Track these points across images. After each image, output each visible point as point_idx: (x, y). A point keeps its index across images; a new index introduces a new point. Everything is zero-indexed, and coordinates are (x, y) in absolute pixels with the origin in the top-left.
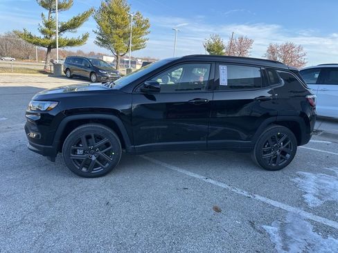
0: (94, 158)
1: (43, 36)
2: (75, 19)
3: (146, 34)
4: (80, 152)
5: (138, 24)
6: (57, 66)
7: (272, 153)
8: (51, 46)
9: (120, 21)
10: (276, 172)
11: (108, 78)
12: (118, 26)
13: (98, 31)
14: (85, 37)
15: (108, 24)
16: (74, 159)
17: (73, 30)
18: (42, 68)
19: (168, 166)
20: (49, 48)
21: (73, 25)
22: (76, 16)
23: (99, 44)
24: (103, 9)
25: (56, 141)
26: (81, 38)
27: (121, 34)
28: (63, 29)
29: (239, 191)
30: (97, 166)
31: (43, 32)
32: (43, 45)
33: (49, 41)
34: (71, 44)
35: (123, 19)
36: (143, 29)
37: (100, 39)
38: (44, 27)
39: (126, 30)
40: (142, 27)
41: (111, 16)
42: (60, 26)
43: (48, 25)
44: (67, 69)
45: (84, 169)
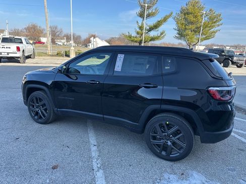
0: (40, 112)
2: (159, 22)
3: (218, 25)
5: (211, 19)
12: (192, 23)
15: (184, 22)
20: (140, 43)
21: (155, 27)
22: (159, 20)
23: (178, 37)
31: (137, 33)
34: (153, 39)
35: (196, 17)
36: (214, 22)
37: (179, 34)
40: (214, 20)
41: (186, 16)
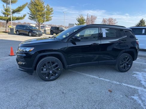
0: (51, 72)
1: (4, 16)
2: (19, 8)
3: (52, 14)
4: (44, 70)
5: (48, 10)
6: (12, 30)
7: (124, 65)
8: (8, 20)
9: (40, 8)
10: (125, 73)
11: (37, 34)
12: (39, 11)
13: (30, 13)
14: (24, 16)
15: (34, 10)
16: (42, 73)
17: (19, 13)
18: (4, 30)
19: (81, 73)
20: (7, 21)
21: (18, 10)
22: (19, 6)
23: (30, 19)
24: (32, 3)
25: (34, 66)
26: (22, 16)
27: (41, 14)
28: (14, 12)
29: (115, 82)
30: (52, 75)
31: (4, 14)
32: (4, 20)
33: (7, 18)
34: (18, 19)
35: (41, 8)
36: (50, 12)
37: (30, 17)
38: (4, 12)
39: (43, 12)
40: (50, 11)
41: (36, 7)
42: (12, 11)
43: (6, 10)
44: (17, 31)
45: (46, 77)
